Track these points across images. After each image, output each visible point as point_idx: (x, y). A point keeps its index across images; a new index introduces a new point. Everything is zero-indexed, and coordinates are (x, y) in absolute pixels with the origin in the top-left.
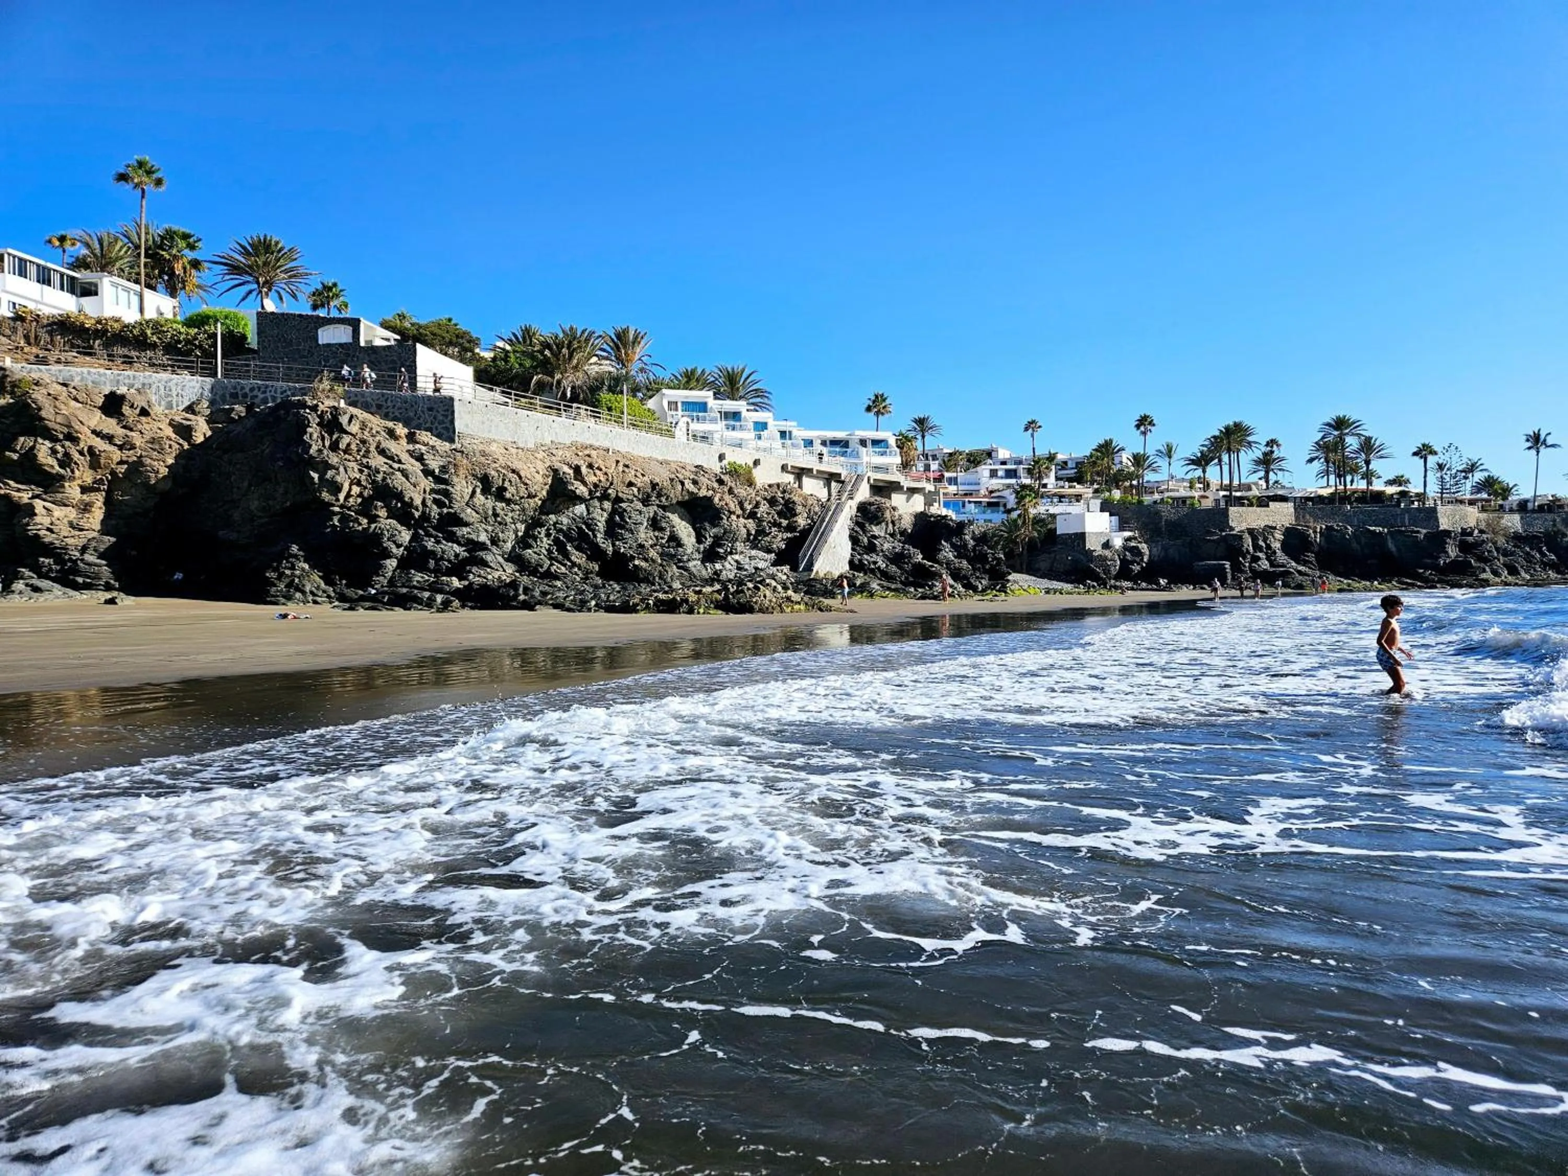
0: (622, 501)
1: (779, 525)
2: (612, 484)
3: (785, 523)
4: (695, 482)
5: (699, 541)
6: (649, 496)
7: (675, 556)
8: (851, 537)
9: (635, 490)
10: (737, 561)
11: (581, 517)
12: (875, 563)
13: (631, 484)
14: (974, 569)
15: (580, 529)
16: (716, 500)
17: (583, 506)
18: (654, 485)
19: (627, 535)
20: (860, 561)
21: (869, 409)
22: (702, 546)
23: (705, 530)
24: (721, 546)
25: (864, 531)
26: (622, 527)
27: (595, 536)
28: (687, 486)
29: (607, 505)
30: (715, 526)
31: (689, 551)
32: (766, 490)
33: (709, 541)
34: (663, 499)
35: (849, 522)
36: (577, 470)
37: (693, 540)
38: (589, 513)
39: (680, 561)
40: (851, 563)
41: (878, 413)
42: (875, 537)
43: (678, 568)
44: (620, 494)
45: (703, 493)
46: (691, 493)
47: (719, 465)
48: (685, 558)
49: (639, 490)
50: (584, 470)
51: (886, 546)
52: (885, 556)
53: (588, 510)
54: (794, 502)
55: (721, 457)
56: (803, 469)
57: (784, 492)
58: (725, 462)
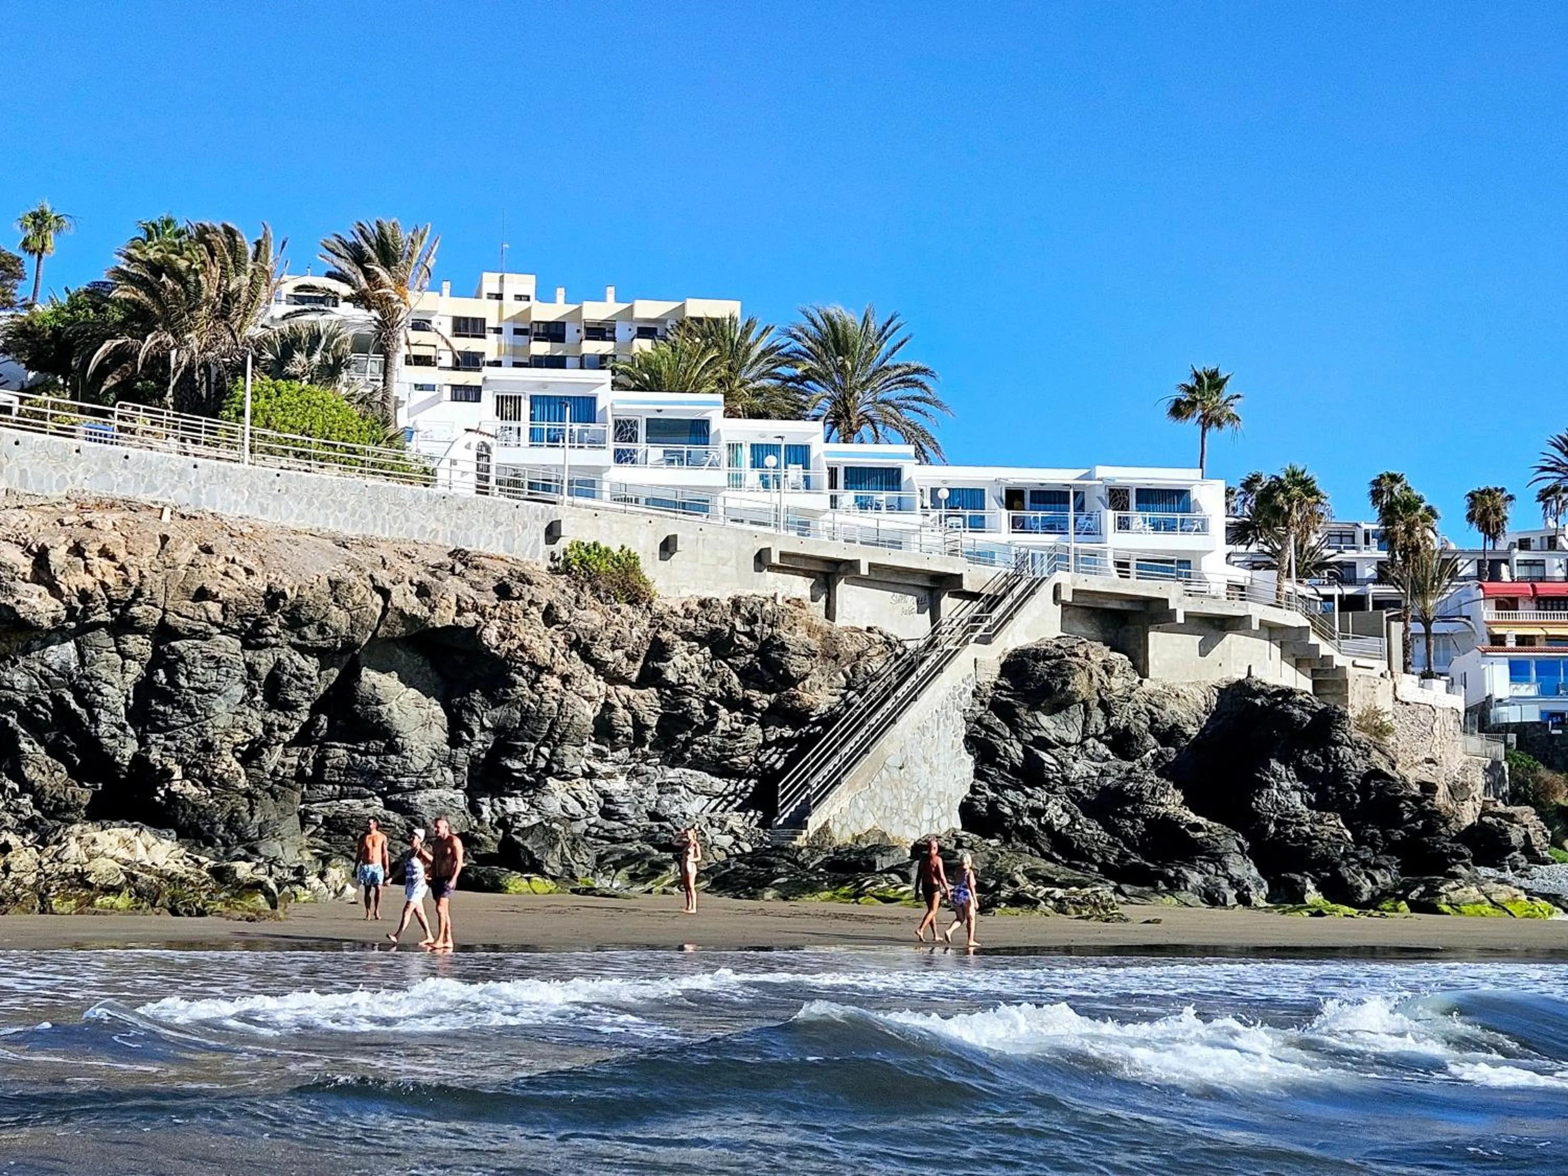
0: (174, 634)
1: (746, 705)
2: (138, 593)
3: (762, 700)
4: (423, 591)
5: (454, 741)
6: (260, 624)
7: (378, 774)
8: (971, 742)
9: (214, 608)
10: (605, 795)
11: (64, 672)
12: (1037, 813)
13: (202, 594)
14: (1359, 840)
15: (59, 701)
16: (491, 635)
17: (71, 646)
18: (273, 598)
19: (178, 718)
20: (992, 805)
21: (1178, 410)
22: (462, 755)
23: (472, 710)
24: (518, 753)
25: (1015, 728)
26: (166, 698)
27: (95, 719)
28: (397, 599)
29: (137, 644)
30: (497, 703)
31: (419, 764)
32: (688, 614)
33: (481, 742)
34: (310, 632)
35: (967, 700)
36: (41, 557)
37: (439, 735)
38: (82, 664)
39: (394, 788)
40: (966, 810)
41: (1207, 421)
42: (1044, 744)
43: (388, 805)
44: (171, 619)
45: (445, 617)
46: (410, 620)
47: (544, 549)
48: (405, 782)
49: (225, 609)
50: (58, 557)
51: (1080, 768)
52: (1076, 797)
53: (81, 655)
54: (783, 647)
55: (552, 533)
56: (837, 563)
57: (752, 620)
58: (563, 544)
